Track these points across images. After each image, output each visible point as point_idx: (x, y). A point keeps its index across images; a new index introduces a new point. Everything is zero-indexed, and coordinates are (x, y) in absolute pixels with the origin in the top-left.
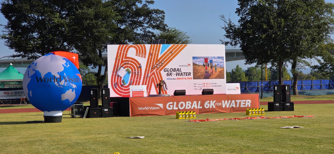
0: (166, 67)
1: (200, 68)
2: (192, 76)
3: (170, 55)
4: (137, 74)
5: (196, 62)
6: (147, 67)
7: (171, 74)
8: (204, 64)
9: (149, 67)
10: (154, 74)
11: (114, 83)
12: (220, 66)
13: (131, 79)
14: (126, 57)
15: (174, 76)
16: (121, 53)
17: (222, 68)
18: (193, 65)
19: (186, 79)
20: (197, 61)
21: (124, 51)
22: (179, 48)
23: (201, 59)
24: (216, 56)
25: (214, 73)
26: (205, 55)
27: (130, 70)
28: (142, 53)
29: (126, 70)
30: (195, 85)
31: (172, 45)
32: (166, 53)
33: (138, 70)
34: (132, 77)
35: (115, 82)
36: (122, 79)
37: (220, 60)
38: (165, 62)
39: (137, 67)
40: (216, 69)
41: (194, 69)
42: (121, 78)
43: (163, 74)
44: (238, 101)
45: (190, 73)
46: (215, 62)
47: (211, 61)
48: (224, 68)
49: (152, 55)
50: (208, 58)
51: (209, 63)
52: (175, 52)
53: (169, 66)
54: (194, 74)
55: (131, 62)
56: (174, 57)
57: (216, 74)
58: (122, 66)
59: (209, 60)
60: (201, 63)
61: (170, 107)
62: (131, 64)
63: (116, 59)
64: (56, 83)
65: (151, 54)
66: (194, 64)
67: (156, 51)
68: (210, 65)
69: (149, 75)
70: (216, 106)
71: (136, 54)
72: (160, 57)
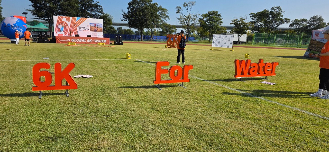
0: (79, 26)
2: (89, 30)
3: (80, 22)
5: (91, 25)
6: (71, 25)
7: (81, 29)
9: (72, 26)
10: (74, 28)
14: (62, 21)
15: (82, 30)
16: (59, 19)
17: (102, 28)
19: (87, 31)
21: (61, 19)
22: (84, 19)
24: (99, 23)
27: (64, 26)
29: (62, 26)
30: (91, 34)
31: (81, 18)
34: (64, 29)
35: (57, 30)
37: (101, 25)
38: (78, 24)
39: (67, 25)
40: (99, 28)
41: (90, 28)
43: (78, 28)
44: (101, 40)
46: (99, 25)
52: (82, 21)
53: (80, 26)
56: (82, 22)
57: (99, 30)
58: (60, 24)
59: (96, 25)
60: (93, 25)
61: (73, 40)
62: (64, 24)
63: (57, 21)
64: (12, 28)
67: (74, 20)
68: (97, 27)
69: (72, 29)
70: (92, 41)
71: (66, 20)
72: (76, 22)
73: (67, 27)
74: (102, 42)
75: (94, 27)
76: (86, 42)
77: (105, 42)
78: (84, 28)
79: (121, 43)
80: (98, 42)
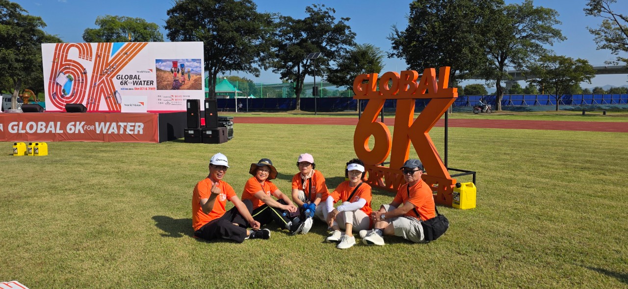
0: (120, 73)
1: (166, 75)
2: (155, 85)
3: (124, 57)
4: (81, 81)
5: (160, 66)
6: (94, 72)
8: (171, 69)
9: (97, 73)
10: (103, 82)
11: (52, 92)
12: (195, 72)
13: (74, 89)
14: (66, 60)
15: (130, 85)
16: (59, 54)
17: (198, 75)
18: (157, 71)
19: (146, 89)
20: (162, 65)
21: (63, 52)
22: (136, 48)
23: (168, 62)
24: (190, 58)
25: (186, 82)
26: (174, 58)
27: (73, 76)
28: (87, 54)
29: (67, 77)
30: (160, 98)
31: (126, 43)
32: (119, 54)
33: (82, 76)
34: (75, 85)
36: (62, 88)
37: (196, 64)
38: (117, 67)
39: (81, 73)
40: (189, 76)
41: (157, 77)
42: (61, 86)
43: (116, 82)
45: (153, 82)
46: (188, 66)
47: (182, 66)
48: (201, 75)
49: (100, 58)
50: (177, 62)
51: (180, 68)
52: (131, 53)
53: (123, 72)
54: (157, 83)
55: (73, 65)
56: (130, 60)
58: (61, 72)
59: (179, 64)
61: (13, 129)
62: (73, 69)
63: (54, 62)
65: (99, 56)
66: (158, 70)
67: (105, 52)
68: (180, 72)
69: (98, 83)
71: (78, 56)
72: (110, 59)
73: (83, 80)
74: (128, 132)
75: (172, 71)
76: (62, 132)
77: (141, 133)
78: (137, 80)
79: (209, 133)
80: (110, 132)
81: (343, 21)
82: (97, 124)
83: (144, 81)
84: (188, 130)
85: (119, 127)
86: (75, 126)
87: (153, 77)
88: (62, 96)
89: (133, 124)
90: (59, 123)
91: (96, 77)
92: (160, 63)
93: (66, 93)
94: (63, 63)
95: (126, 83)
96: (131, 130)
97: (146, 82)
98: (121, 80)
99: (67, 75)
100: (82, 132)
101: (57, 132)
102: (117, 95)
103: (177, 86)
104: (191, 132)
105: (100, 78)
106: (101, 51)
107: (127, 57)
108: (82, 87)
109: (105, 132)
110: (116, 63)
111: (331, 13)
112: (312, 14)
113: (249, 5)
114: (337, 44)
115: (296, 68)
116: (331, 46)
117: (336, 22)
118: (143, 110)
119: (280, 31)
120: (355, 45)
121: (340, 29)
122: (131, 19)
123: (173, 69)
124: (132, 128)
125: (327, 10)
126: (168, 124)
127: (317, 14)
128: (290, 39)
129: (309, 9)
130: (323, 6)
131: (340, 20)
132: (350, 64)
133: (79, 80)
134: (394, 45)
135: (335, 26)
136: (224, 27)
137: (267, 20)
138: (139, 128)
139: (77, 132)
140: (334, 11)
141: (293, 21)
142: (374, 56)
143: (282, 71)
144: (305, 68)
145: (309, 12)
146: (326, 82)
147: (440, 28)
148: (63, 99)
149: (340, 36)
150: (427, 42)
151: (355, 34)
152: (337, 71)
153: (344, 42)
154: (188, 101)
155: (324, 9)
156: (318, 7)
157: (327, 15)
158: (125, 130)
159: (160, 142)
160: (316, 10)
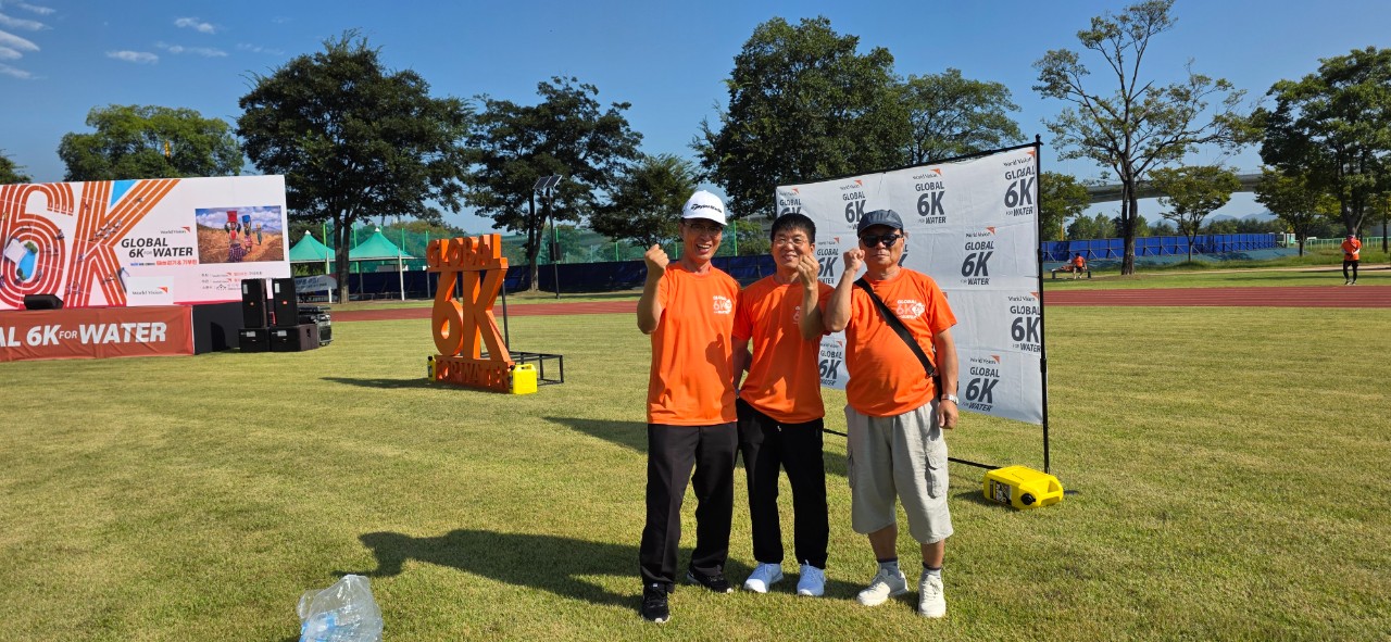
0: (127, 236)
1: (215, 236)
3: (135, 207)
4: (52, 254)
5: (205, 220)
6: (77, 236)
8: (226, 226)
9: (84, 237)
10: (96, 252)
13: (39, 268)
14: (23, 215)
15: (148, 257)
18: (198, 229)
19: (179, 263)
20: (207, 218)
21: (17, 200)
22: (158, 189)
23: (219, 213)
24: (260, 205)
25: (254, 247)
26: (230, 205)
27: (36, 245)
28: (64, 203)
29: (26, 246)
30: (205, 278)
31: (139, 182)
32: (125, 201)
33: (55, 244)
34: (41, 261)
36: (17, 268)
37: (271, 215)
38: (123, 224)
39: (53, 238)
40: (260, 238)
41: (200, 240)
42: (13, 264)
43: (121, 252)
44: (128, 326)
45: (192, 249)
47: (246, 219)
48: (281, 233)
49: (89, 209)
50: (236, 212)
51: (241, 223)
52: (148, 199)
53: (133, 234)
54: (200, 251)
55: (36, 225)
56: (146, 211)
58: (14, 237)
59: (239, 217)
60: (218, 222)
62: (36, 232)
65: (86, 207)
66: (200, 227)
67: (98, 197)
68: (243, 229)
69: (85, 256)
70: (62, 340)
71: (46, 207)
72: (108, 211)
73: (56, 250)
74: (139, 338)
75: (227, 230)
76: (18, 344)
77: (163, 339)
78: (161, 248)
79: (282, 333)
80: (106, 341)
81: (617, 109)
82: (82, 327)
83: (175, 249)
84: (245, 331)
85: (122, 332)
86: (42, 332)
87: (191, 240)
88: (17, 282)
89: (148, 325)
90: (12, 330)
91: (83, 244)
92: (204, 215)
93: (24, 274)
94: (18, 221)
95: (139, 253)
96: (144, 336)
97: (178, 251)
98: (130, 249)
99: (26, 242)
100: (56, 342)
101: (9, 345)
102: (123, 275)
103: (236, 255)
104: (251, 334)
105: (90, 246)
106: (91, 196)
107: (140, 207)
108: (55, 264)
109: (96, 341)
110: (119, 217)
111: (590, 95)
112: (551, 98)
113: (413, 84)
114: (607, 155)
115: (526, 206)
116: (597, 160)
117: (603, 111)
118: (167, 300)
119: (489, 132)
120: (642, 156)
121: (611, 125)
122: (167, 111)
123: (229, 225)
124: (146, 332)
125: (581, 90)
126: (212, 323)
127: (563, 95)
128: (513, 146)
129: (544, 88)
130: (574, 80)
131: (611, 107)
132: (634, 195)
133: (49, 252)
134: (704, 159)
135: (603, 119)
136: (357, 131)
137: (453, 114)
138: (159, 331)
139: (46, 343)
140: (596, 92)
141: (517, 110)
142: (682, 178)
143: (494, 213)
144: (544, 205)
145: (545, 92)
146: (590, 231)
147: (773, 128)
148: (18, 287)
149: (610, 139)
150: (752, 155)
151: (641, 136)
152: (609, 209)
153: (620, 152)
154: (244, 282)
155: (576, 87)
156: (564, 82)
157: (582, 98)
158: (133, 336)
159: (197, 353)
160: (559, 87)
